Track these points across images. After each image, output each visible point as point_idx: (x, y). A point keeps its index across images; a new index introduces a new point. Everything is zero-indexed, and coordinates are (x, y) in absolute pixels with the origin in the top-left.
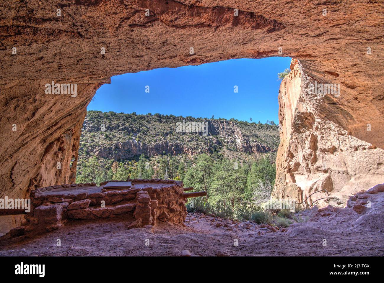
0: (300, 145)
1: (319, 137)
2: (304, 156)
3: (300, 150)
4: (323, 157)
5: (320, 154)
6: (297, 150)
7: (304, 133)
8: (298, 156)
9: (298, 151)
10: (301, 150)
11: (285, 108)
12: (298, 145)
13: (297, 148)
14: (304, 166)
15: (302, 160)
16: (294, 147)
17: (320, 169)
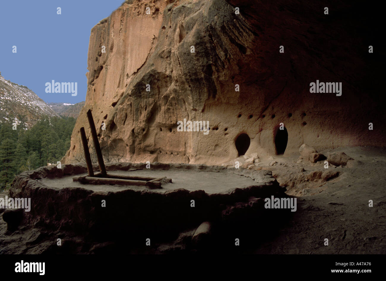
0: (132, 114)
1: (163, 108)
2: (133, 130)
3: (129, 121)
4: (156, 134)
5: (154, 129)
6: (124, 122)
7: (145, 100)
8: (124, 129)
9: (126, 123)
10: (132, 121)
11: (112, 54)
12: (129, 115)
13: (126, 117)
14: (129, 144)
15: (128, 136)
16: (123, 116)
17: (148, 149)
